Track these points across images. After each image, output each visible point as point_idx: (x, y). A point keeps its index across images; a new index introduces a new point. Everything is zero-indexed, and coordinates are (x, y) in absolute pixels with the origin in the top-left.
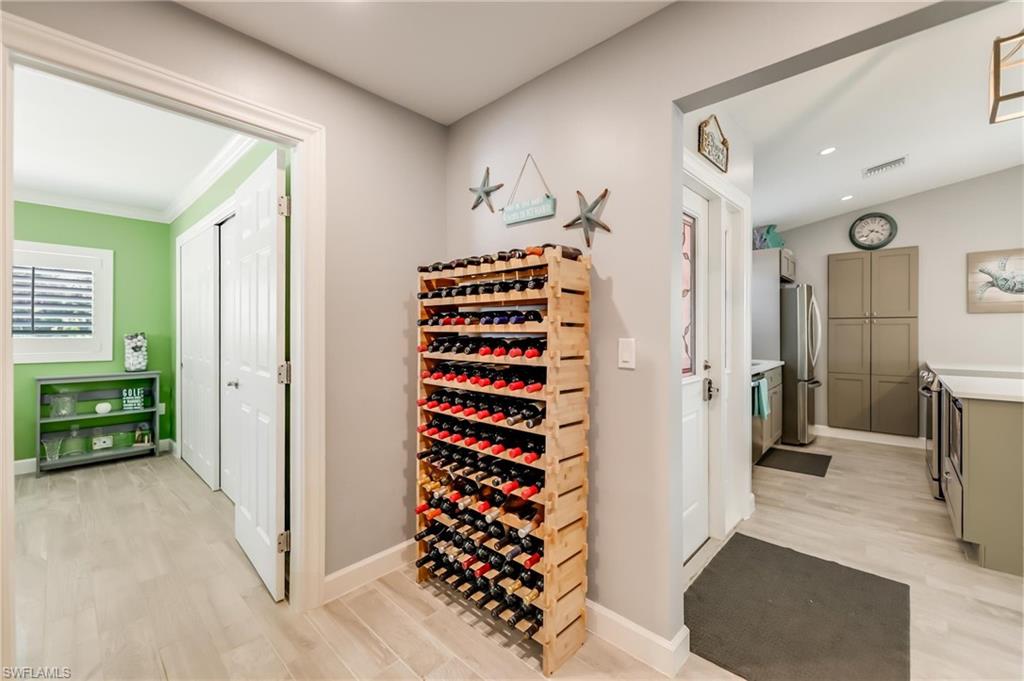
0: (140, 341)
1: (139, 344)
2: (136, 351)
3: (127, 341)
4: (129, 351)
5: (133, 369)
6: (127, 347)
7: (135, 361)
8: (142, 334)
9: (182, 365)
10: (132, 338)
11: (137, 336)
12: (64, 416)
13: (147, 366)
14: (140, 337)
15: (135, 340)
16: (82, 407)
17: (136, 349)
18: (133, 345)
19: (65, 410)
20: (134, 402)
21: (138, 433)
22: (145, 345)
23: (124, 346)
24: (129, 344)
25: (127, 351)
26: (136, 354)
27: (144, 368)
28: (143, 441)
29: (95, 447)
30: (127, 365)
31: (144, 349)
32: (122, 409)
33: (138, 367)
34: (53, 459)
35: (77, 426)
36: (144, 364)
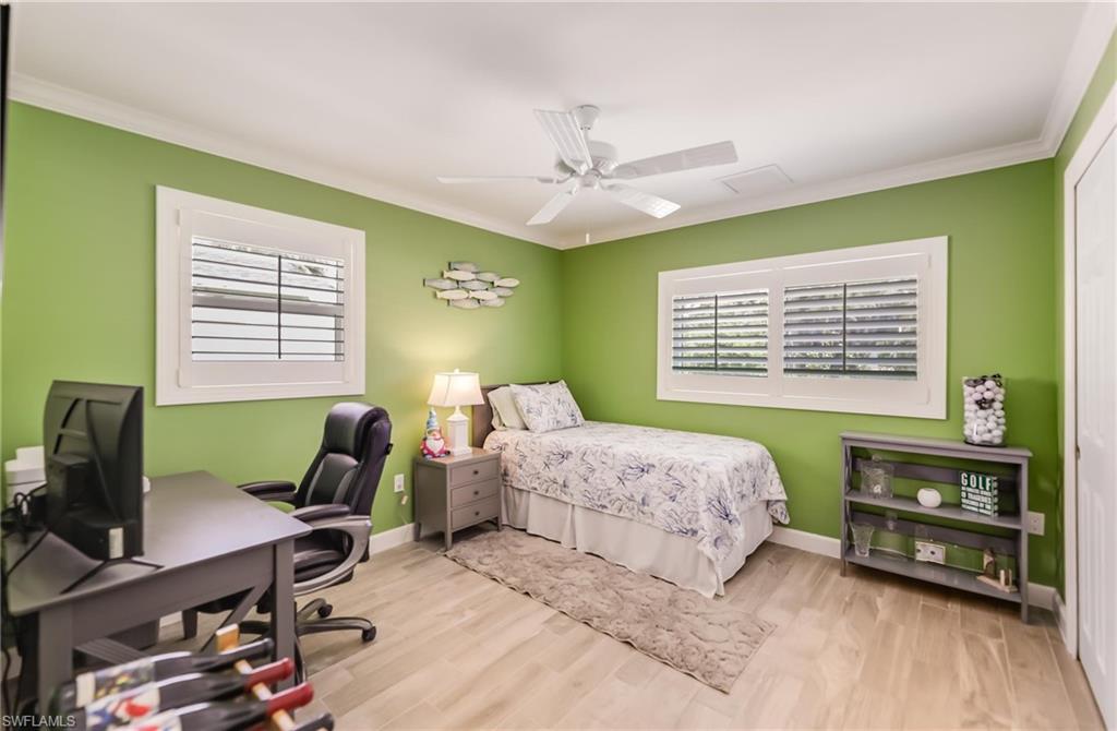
0: (989, 390)
1: (988, 395)
2: (982, 408)
3: (967, 390)
4: (970, 407)
5: (977, 439)
6: (967, 400)
7: (982, 427)
8: (996, 377)
9: (1077, 449)
10: (976, 383)
11: (984, 380)
12: (875, 496)
13: (1005, 436)
14: (990, 383)
15: (980, 388)
16: (902, 486)
17: (983, 404)
18: (978, 397)
19: (878, 490)
20: (980, 502)
21: (987, 559)
22: (1000, 397)
23: (963, 398)
24: (971, 395)
25: (966, 406)
26: (982, 413)
27: (997, 441)
28: (996, 577)
29: (920, 557)
30: (967, 432)
31: (997, 405)
32: (958, 506)
33: (987, 437)
34: (862, 556)
35: (895, 515)
36: (998, 433)
